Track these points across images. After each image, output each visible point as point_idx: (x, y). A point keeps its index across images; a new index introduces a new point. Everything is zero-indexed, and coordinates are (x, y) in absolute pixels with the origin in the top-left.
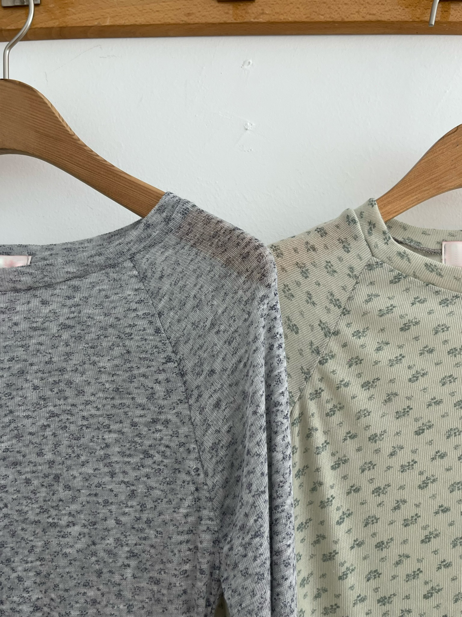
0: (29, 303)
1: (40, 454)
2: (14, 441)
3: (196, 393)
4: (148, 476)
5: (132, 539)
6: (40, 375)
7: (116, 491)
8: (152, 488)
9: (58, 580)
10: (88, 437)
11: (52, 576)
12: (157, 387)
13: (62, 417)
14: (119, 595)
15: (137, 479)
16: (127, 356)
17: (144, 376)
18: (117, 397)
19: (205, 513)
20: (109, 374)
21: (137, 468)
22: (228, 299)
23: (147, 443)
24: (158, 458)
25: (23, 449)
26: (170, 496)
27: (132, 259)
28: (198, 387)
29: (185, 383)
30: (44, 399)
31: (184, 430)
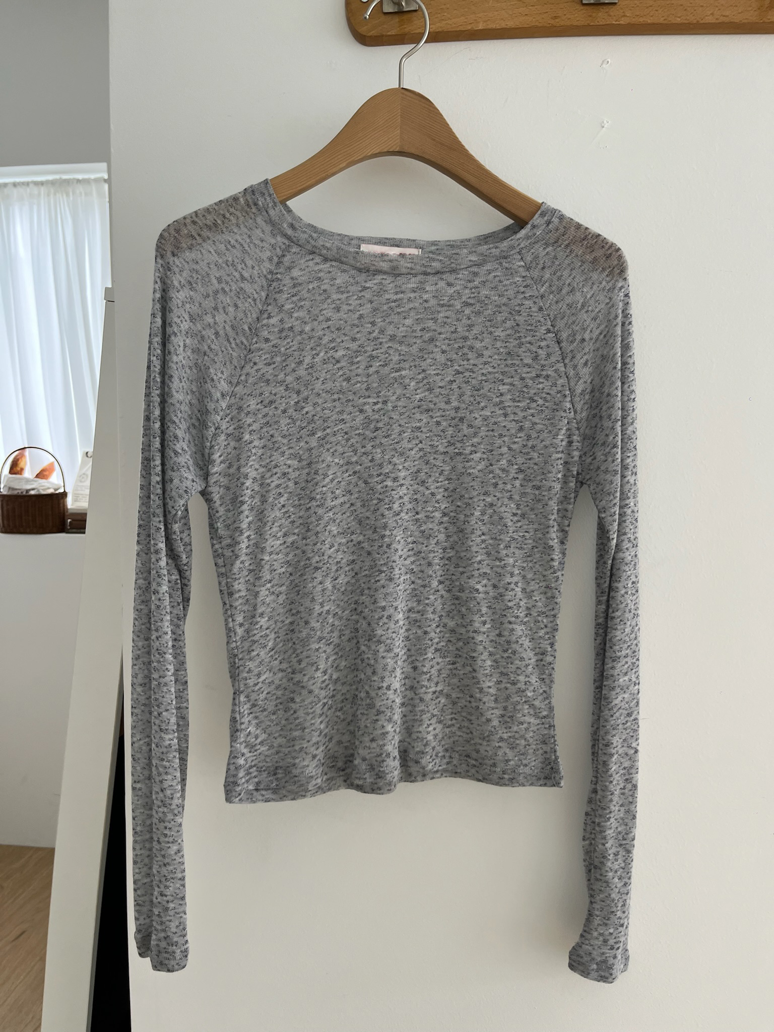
0: (436, 284)
1: (448, 402)
2: (427, 393)
3: (570, 355)
4: (533, 415)
5: (520, 460)
6: (447, 341)
7: (508, 427)
8: (536, 424)
9: (463, 493)
10: (486, 389)
11: (458, 490)
12: (540, 351)
13: (465, 374)
14: (510, 498)
15: (525, 417)
16: (516, 327)
17: (530, 343)
18: (509, 359)
19: (575, 438)
20: (503, 341)
21: (525, 410)
22: (595, 287)
23: (532, 392)
24: (540, 402)
25: (434, 399)
27: (519, 253)
28: (572, 351)
29: (561, 349)
30: (451, 361)
31: (560, 382)
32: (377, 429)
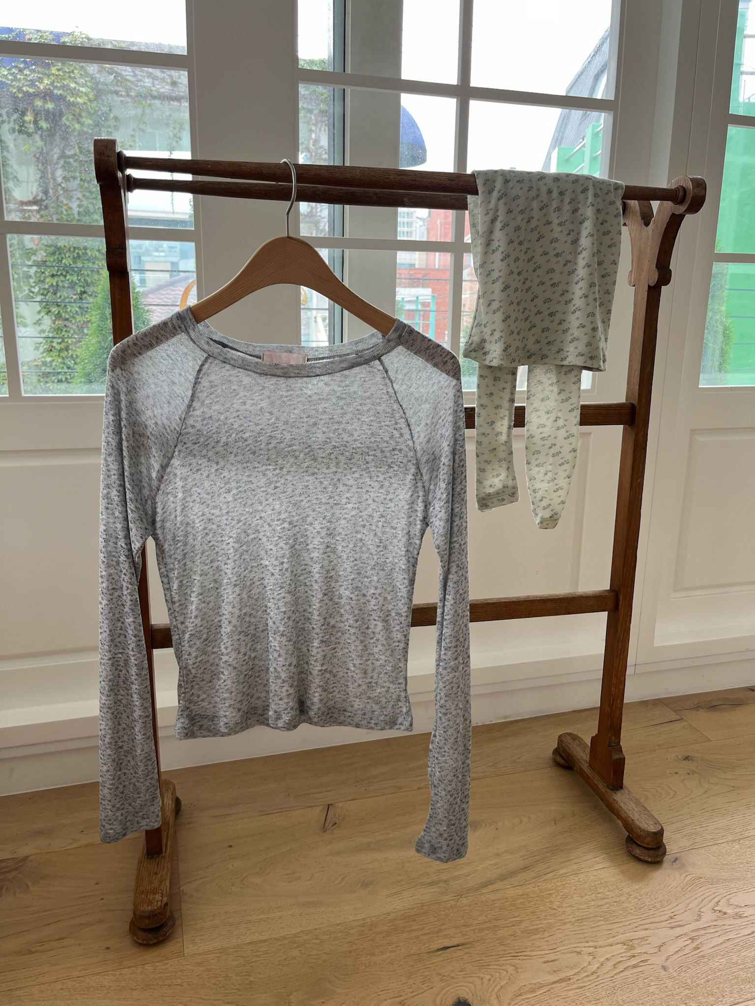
0: (317, 384)
1: (328, 468)
2: (312, 462)
4: (390, 477)
7: (373, 485)
8: (393, 483)
10: (356, 458)
12: (395, 432)
13: (340, 448)
14: (375, 535)
15: (384, 479)
17: (387, 426)
18: (372, 437)
20: (368, 425)
21: (384, 473)
23: (390, 461)
24: (396, 468)
25: (318, 466)
26: (402, 487)
27: (379, 360)
29: (410, 430)
30: (330, 439)
31: (410, 454)
32: (276, 488)
